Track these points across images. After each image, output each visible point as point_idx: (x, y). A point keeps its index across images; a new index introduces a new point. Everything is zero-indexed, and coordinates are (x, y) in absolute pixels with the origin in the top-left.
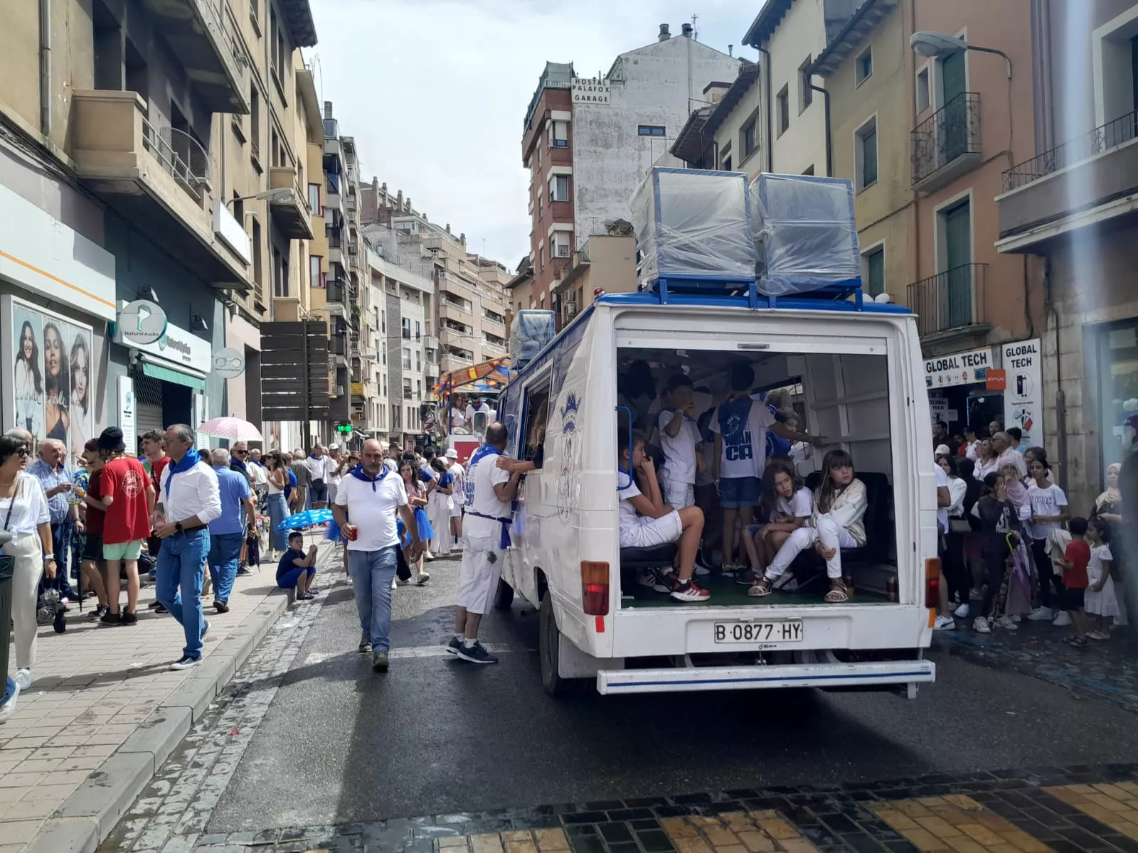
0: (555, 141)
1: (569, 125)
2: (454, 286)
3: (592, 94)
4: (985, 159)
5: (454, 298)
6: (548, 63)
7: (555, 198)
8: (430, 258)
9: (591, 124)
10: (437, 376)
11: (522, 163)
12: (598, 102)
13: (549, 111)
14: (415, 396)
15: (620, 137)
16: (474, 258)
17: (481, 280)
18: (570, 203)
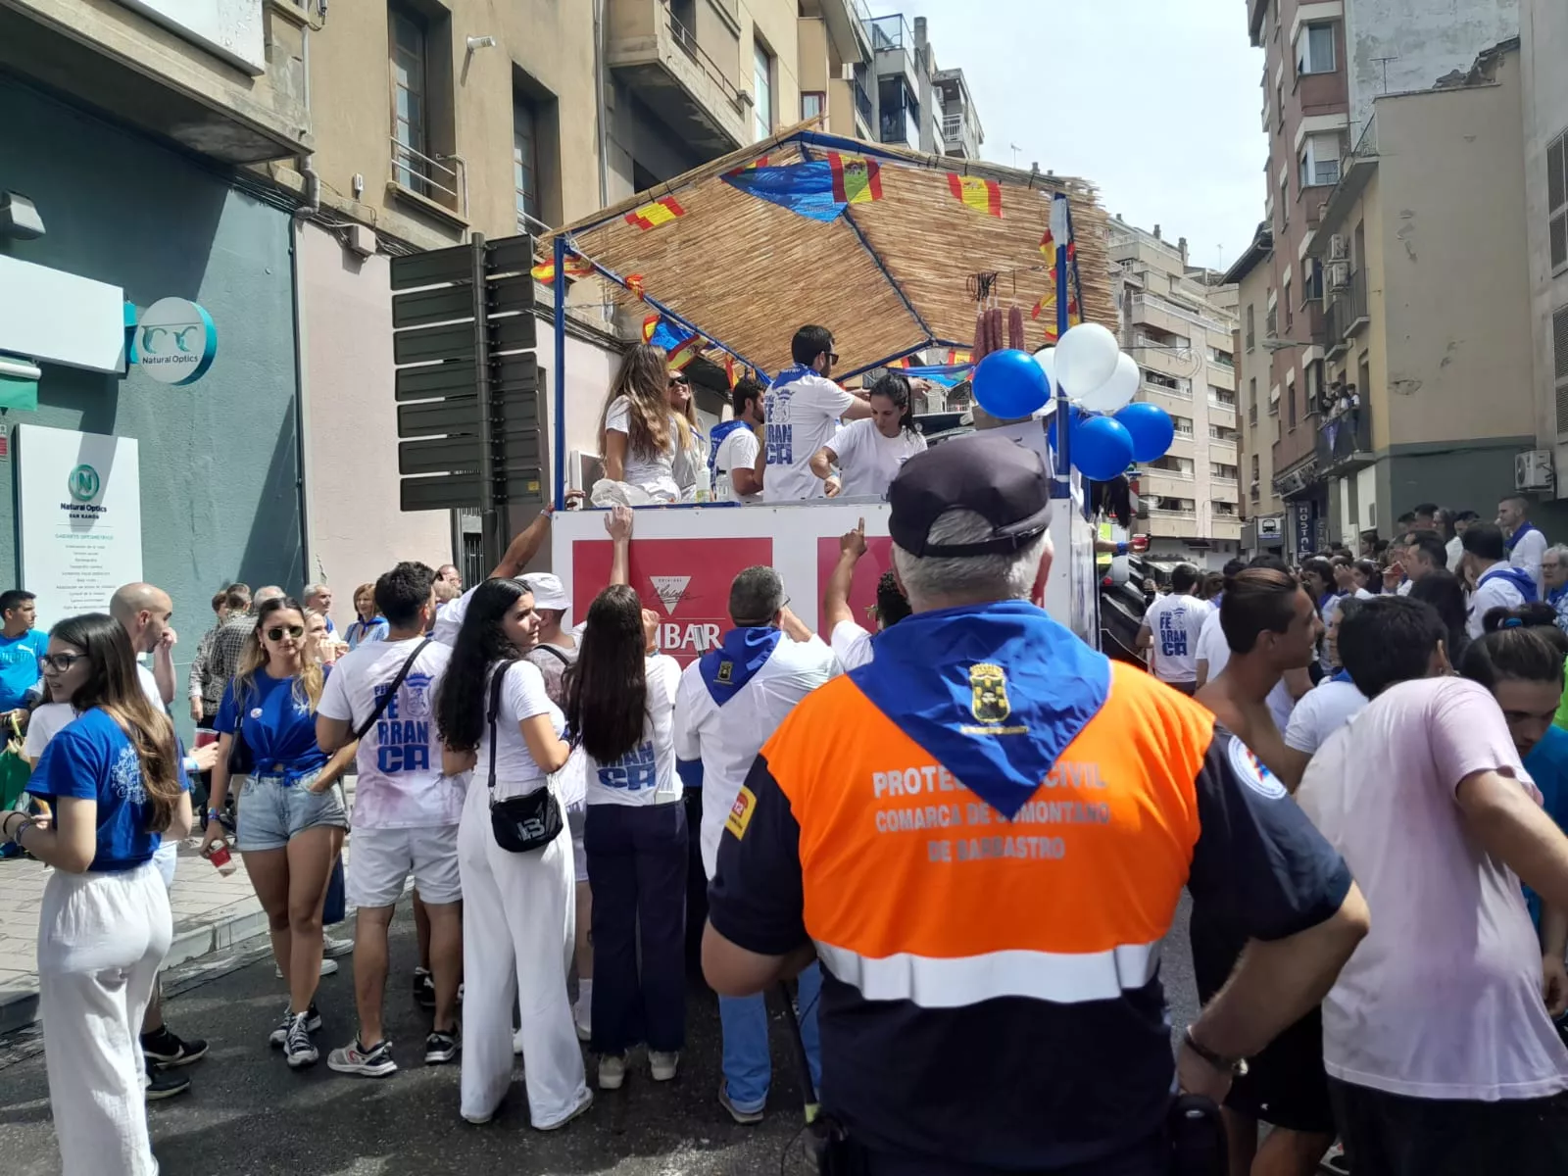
2: (1156, 314)
5: (1159, 335)
7: (1307, 70)
8: (1117, 274)
11: (1248, 40)
16: (1200, 274)
17: (1209, 304)
18: (1339, 75)
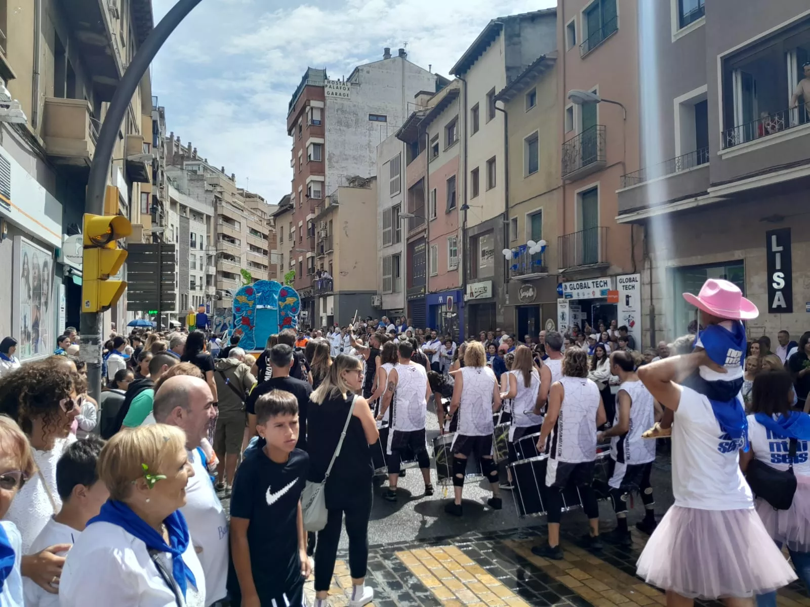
0: (313, 121)
1: (322, 110)
2: (228, 211)
3: (338, 91)
4: (608, 166)
5: (227, 220)
6: (309, 68)
7: (312, 159)
8: (211, 191)
9: (337, 111)
10: (214, 274)
11: (286, 132)
12: (342, 97)
13: (309, 101)
14: (198, 288)
15: (357, 122)
16: (241, 192)
17: (246, 207)
18: (322, 163)
